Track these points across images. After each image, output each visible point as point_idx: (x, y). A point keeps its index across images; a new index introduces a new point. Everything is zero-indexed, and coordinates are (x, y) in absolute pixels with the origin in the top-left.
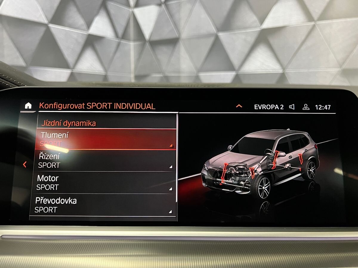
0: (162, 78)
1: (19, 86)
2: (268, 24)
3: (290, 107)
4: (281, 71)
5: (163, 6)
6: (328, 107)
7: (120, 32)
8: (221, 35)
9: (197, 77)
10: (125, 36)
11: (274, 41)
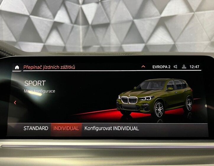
0: (99, 48)
1: (11, 56)
2: (165, 14)
3: (174, 67)
4: (173, 43)
5: (100, 3)
6: (197, 66)
7: (74, 20)
8: (136, 21)
9: (121, 48)
10: (76, 22)
11: (168, 24)
